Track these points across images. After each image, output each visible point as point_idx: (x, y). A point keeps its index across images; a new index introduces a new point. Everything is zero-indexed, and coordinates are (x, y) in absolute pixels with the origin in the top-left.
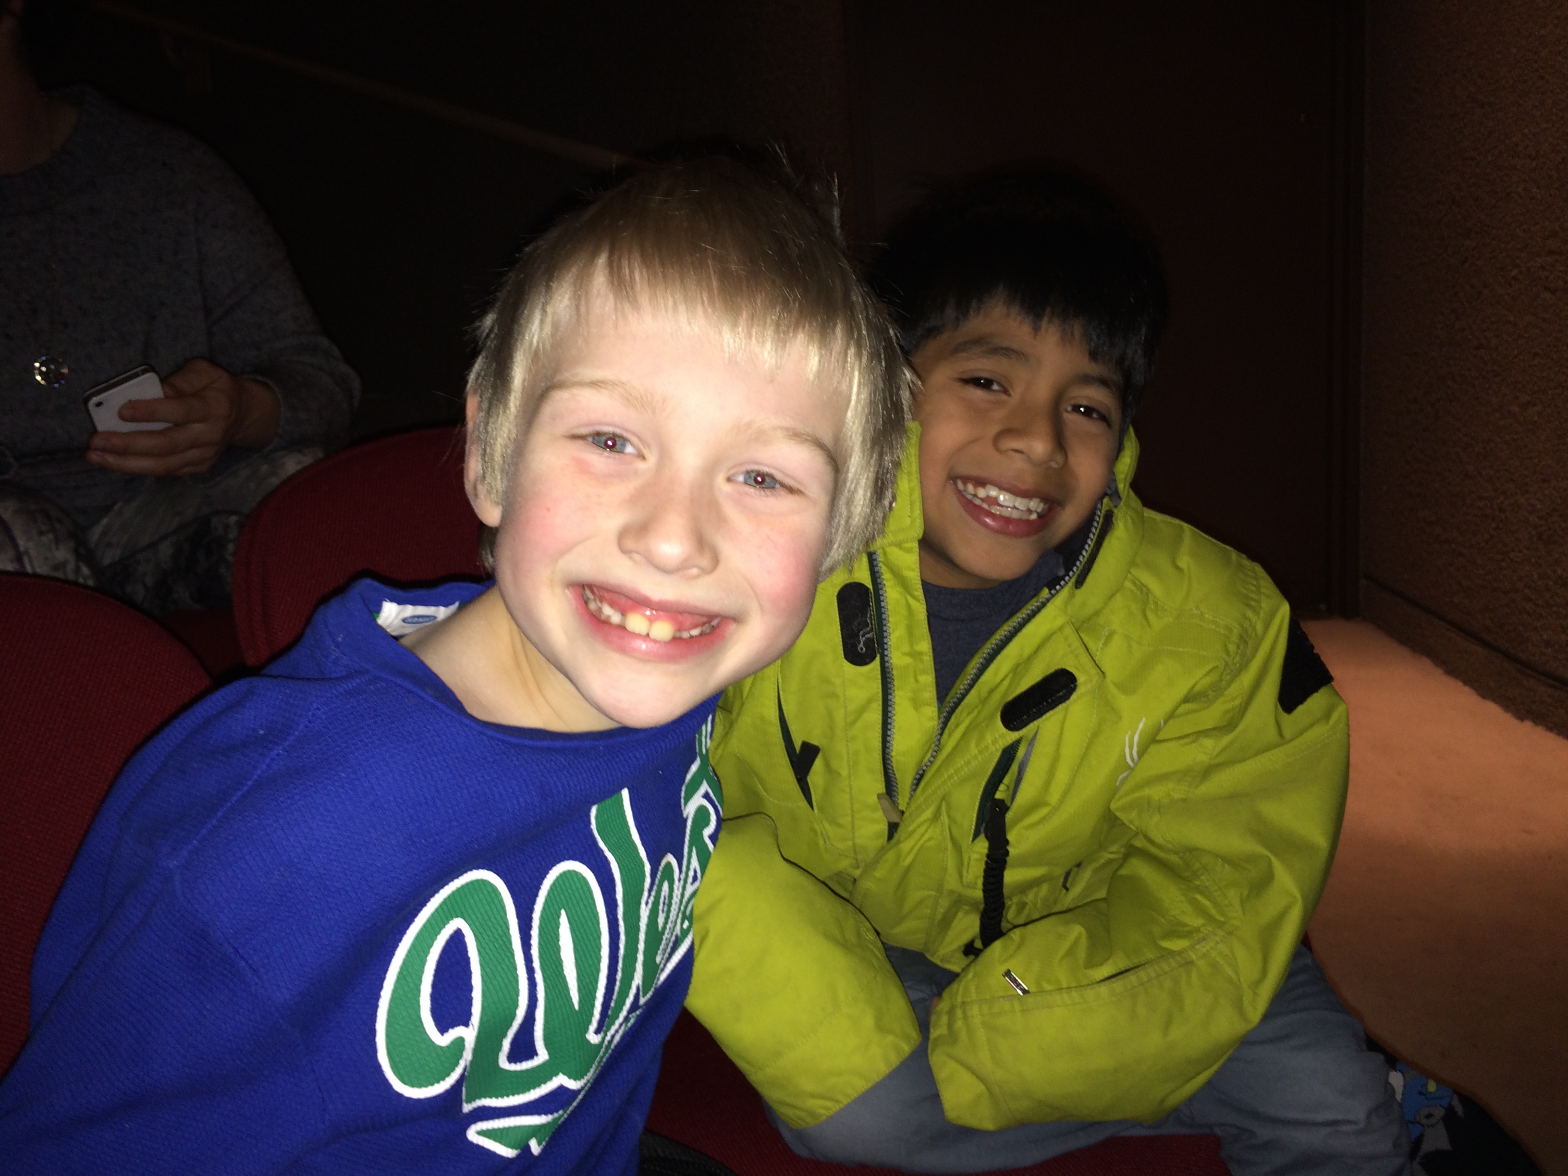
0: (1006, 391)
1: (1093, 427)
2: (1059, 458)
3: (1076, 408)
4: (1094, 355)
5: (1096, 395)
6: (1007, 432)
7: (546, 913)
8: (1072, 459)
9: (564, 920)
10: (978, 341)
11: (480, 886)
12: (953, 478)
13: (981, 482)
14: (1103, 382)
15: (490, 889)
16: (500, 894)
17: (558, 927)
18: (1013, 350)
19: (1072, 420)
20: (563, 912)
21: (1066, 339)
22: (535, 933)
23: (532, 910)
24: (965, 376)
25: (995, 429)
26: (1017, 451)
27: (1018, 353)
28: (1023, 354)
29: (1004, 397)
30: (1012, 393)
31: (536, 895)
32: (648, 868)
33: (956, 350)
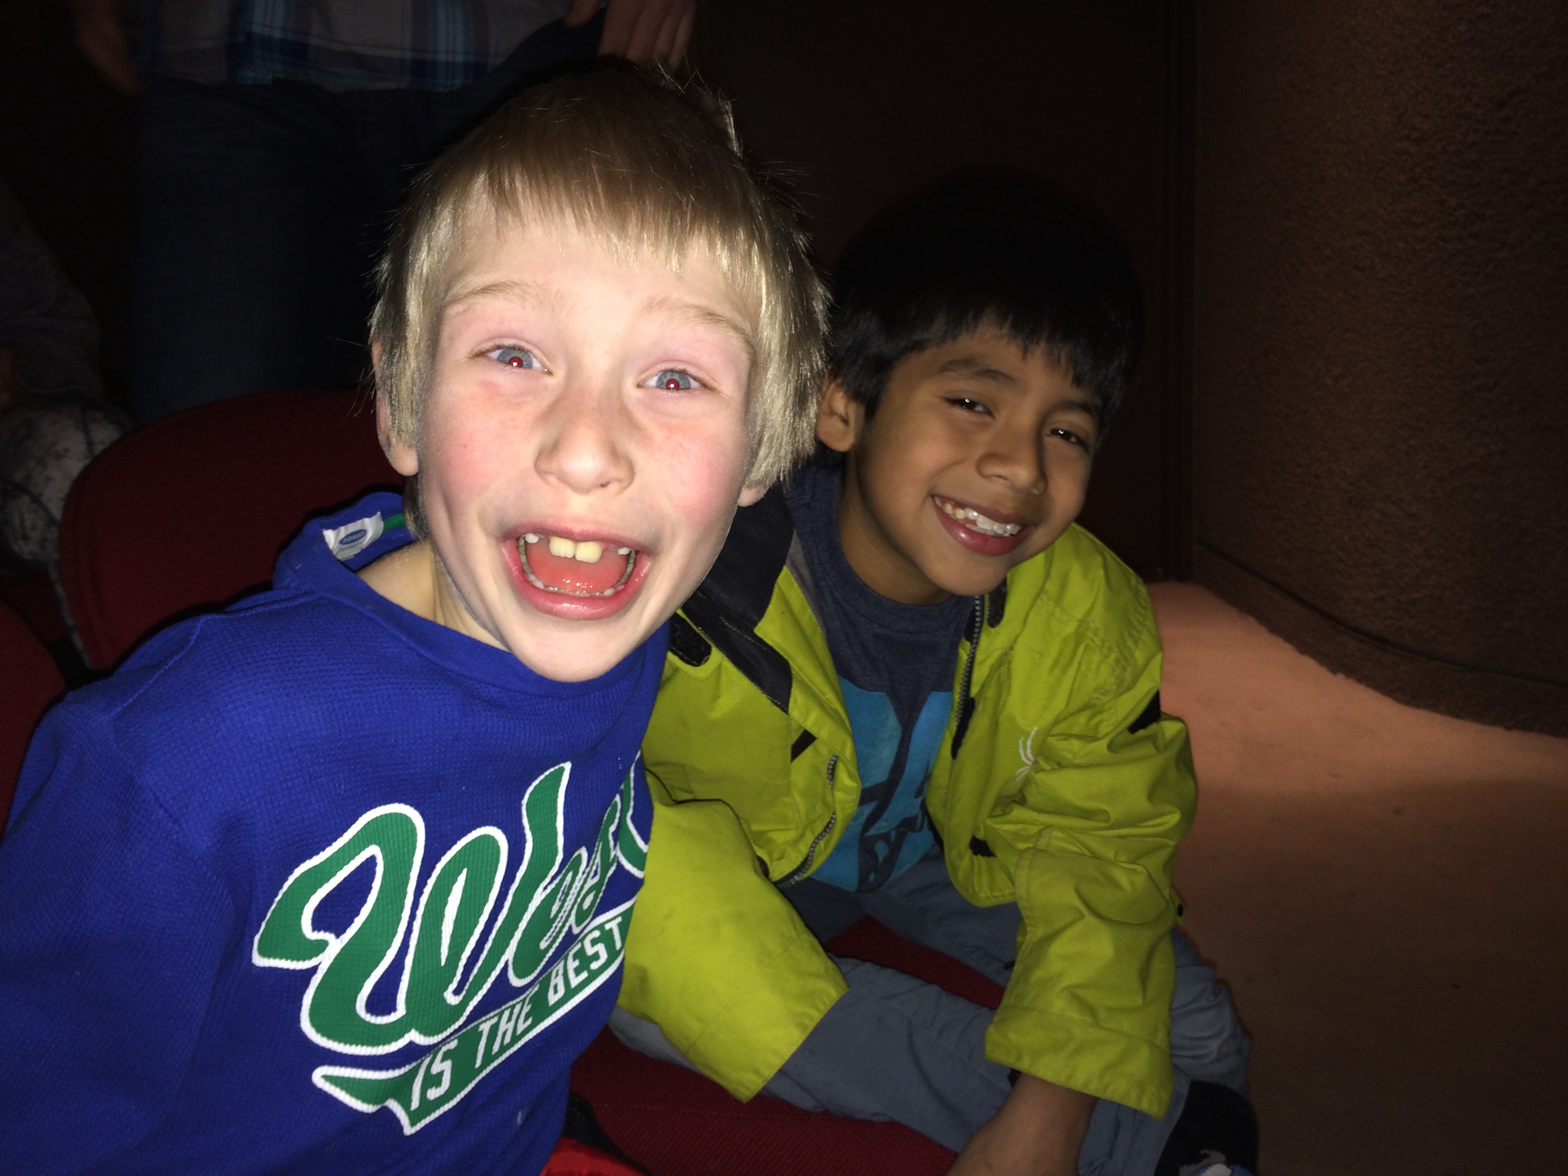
0: (989, 413)
1: (1070, 450)
2: (1041, 486)
3: (1055, 432)
4: (1078, 381)
5: (1078, 421)
6: (991, 457)
7: (450, 867)
8: (1052, 484)
9: (462, 879)
10: (967, 362)
11: (401, 821)
12: (932, 495)
13: (959, 505)
14: (1084, 407)
15: (410, 828)
16: (416, 835)
17: (454, 883)
18: (1002, 374)
19: (1053, 443)
20: (465, 871)
21: (1053, 363)
22: (431, 882)
23: (438, 860)
24: (950, 396)
25: (980, 451)
26: (1000, 476)
27: (1006, 377)
28: (1010, 377)
29: (988, 419)
30: (997, 416)
31: (450, 848)
32: (560, 857)
33: (944, 369)
